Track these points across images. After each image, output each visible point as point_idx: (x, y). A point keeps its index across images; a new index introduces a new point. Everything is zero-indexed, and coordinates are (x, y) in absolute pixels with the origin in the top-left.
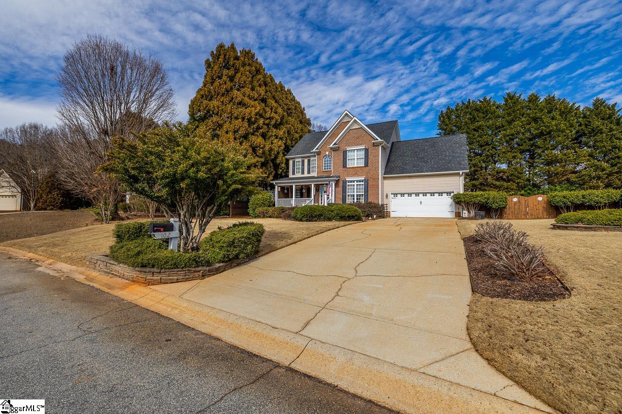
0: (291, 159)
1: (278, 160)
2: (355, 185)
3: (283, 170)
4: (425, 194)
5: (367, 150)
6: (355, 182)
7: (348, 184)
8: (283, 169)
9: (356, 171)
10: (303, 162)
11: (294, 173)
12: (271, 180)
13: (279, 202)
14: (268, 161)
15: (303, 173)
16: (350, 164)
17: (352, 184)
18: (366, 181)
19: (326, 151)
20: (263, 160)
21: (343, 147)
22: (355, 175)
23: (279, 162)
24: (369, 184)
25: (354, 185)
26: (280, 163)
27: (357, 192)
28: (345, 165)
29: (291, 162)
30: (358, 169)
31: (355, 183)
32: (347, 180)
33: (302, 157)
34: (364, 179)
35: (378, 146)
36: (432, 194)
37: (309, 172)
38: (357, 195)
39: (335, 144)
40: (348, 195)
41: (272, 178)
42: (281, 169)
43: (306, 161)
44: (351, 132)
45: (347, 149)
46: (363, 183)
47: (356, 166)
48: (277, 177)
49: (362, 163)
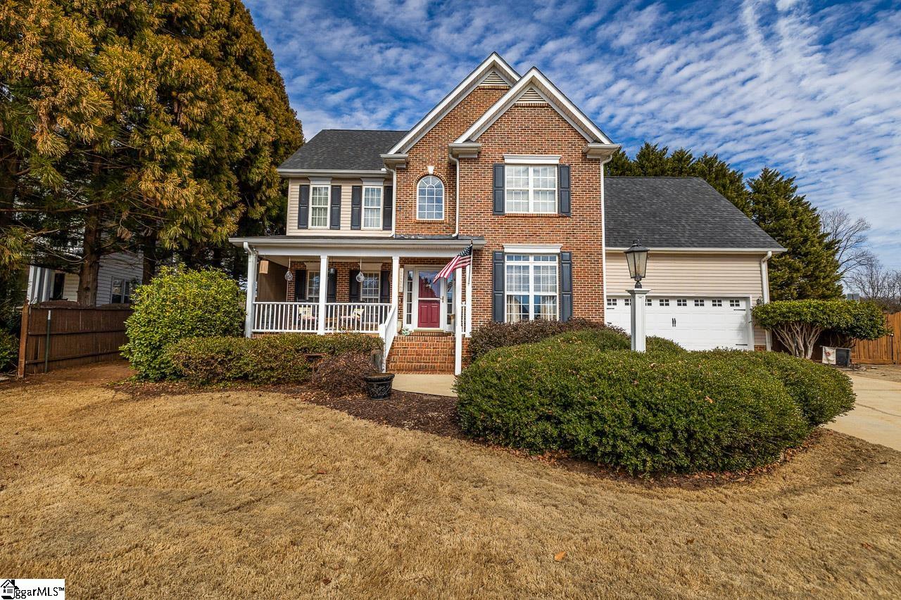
0: (296, 179)
1: (255, 170)
2: (531, 270)
3: (268, 210)
4: (682, 301)
5: (564, 171)
6: (531, 258)
7: (507, 263)
8: (269, 204)
9: (531, 227)
10: (336, 193)
11: (303, 223)
12: (229, 235)
13: (258, 312)
14: (220, 160)
15: (335, 224)
16: (512, 206)
17: (522, 263)
18: (565, 260)
19: (425, 163)
20: (205, 149)
21: (492, 154)
22: (532, 237)
23: (258, 178)
24: (576, 268)
25: (527, 268)
26: (260, 183)
27: (537, 289)
28: (498, 207)
29: (294, 190)
30: (539, 222)
31: (531, 263)
32: (506, 250)
33: (334, 179)
34: (558, 251)
35: (597, 161)
36: (699, 301)
37: (356, 223)
38: (537, 298)
39: (468, 140)
40: (510, 297)
41: (235, 228)
42: (262, 203)
43: (347, 191)
44: (516, 112)
45: (507, 161)
46: (556, 264)
47: (532, 211)
48: (248, 227)
49: (549, 206)
